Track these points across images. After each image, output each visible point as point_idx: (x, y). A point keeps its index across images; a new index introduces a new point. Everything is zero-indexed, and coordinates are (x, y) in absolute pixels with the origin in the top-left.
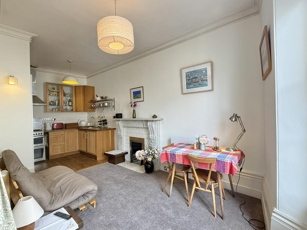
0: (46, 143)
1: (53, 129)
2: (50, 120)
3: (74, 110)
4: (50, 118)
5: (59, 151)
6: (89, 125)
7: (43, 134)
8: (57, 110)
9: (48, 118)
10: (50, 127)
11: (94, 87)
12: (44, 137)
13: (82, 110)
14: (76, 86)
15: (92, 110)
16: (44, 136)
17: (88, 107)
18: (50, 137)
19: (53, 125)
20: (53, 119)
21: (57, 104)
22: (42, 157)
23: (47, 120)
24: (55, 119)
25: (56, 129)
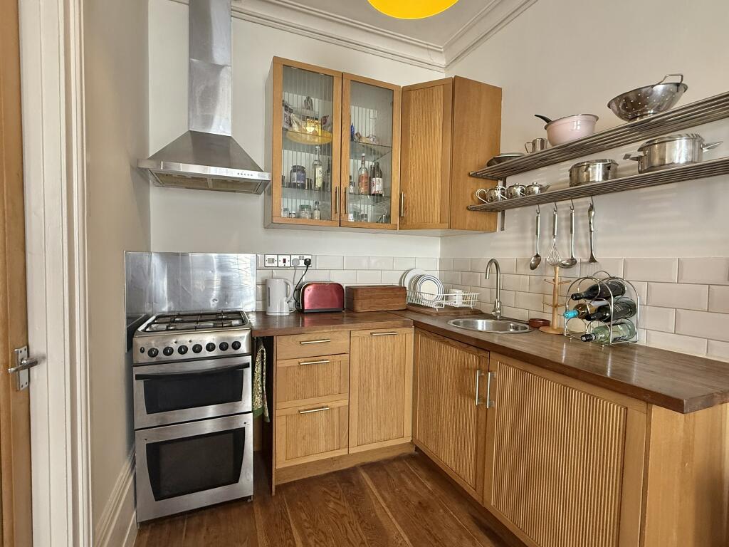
0: (258, 399)
1: (299, 311)
2: (288, 264)
3: (395, 219)
4: (288, 258)
5: (322, 445)
6: (457, 300)
7: (244, 348)
8: (317, 213)
9: (281, 258)
10: (285, 303)
11: (497, 92)
12: (247, 365)
13: (437, 218)
14: (408, 90)
15: (482, 219)
16: (249, 359)
17: (470, 203)
18: (280, 364)
19: (300, 290)
20: (302, 263)
21: (319, 183)
22: (235, 478)
23: (275, 264)
24: (308, 263)
25: (310, 313)
